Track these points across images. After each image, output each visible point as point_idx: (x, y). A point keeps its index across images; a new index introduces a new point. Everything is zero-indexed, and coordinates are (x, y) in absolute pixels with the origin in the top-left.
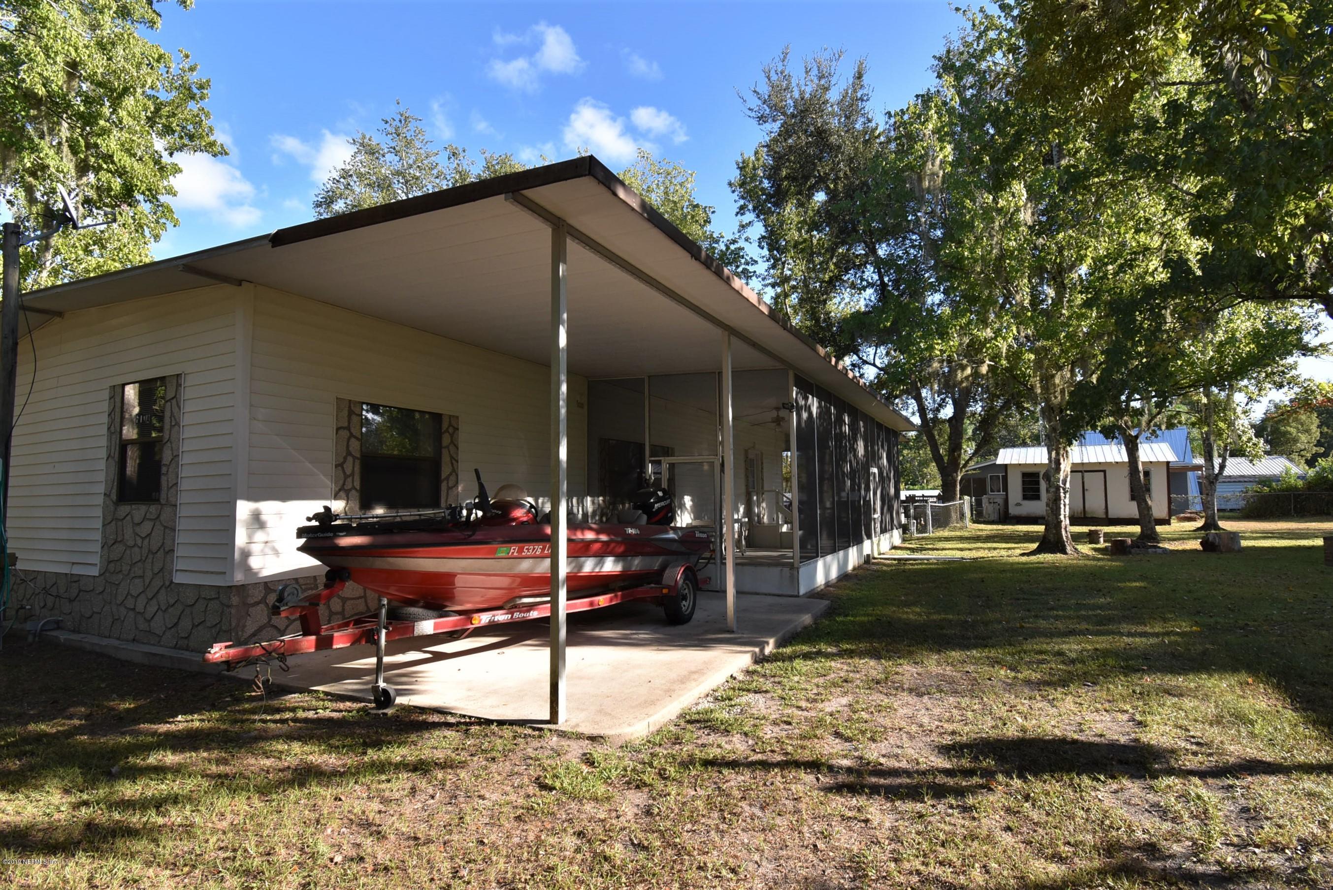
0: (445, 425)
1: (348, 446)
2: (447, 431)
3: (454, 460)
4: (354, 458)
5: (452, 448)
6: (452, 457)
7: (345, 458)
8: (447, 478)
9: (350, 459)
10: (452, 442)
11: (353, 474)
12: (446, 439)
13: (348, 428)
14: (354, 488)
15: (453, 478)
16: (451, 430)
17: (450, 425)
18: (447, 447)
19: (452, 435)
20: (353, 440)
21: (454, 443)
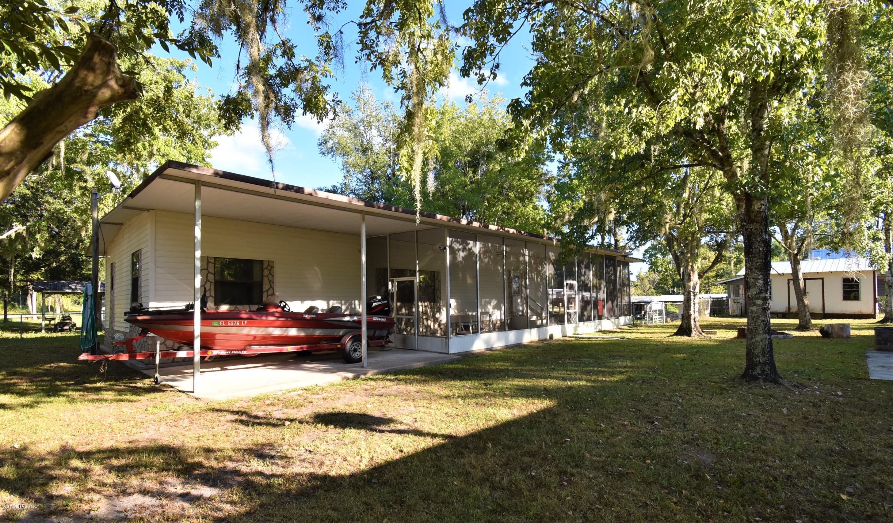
0: (265, 265)
1: (207, 277)
2: (267, 268)
3: (272, 283)
4: (211, 282)
5: (270, 276)
6: (270, 281)
7: (206, 283)
8: (267, 291)
9: (208, 283)
10: (270, 273)
11: (210, 290)
12: (266, 272)
13: (207, 269)
14: (211, 296)
15: (270, 292)
16: (269, 268)
17: (269, 265)
18: (267, 276)
19: (270, 271)
20: (210, 274)
21: (271, 274)
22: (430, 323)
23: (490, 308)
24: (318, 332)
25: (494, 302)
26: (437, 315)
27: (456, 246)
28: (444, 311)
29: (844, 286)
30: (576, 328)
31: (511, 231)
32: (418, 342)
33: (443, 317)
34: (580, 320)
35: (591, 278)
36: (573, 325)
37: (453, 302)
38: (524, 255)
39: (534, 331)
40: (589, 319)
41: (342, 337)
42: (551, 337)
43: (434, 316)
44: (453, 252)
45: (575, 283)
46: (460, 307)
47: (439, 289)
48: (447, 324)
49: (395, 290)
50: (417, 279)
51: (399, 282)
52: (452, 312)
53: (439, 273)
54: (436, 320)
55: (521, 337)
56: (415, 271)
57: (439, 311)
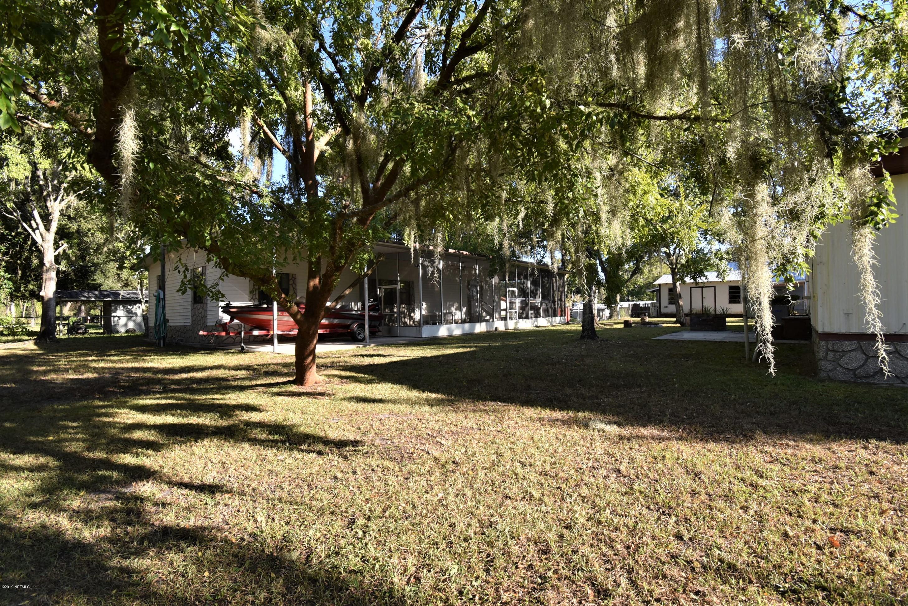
0: (290, 277)
2: (291, 279)
6: (294, 288)
12: (291, 282)
16: (293, 279)
17: (293, 277)
18: (292, 284)
19: (293, 281)
21: (294, 283)
22: (407, 320)
23: (453, 310)
24: (336, 321)
25: (456, 305)
26: (412, 315)
27: (426, 263)
28: (417, 312)
29: (730, 293)
30: (516, 323)
31: (465, 253)
32: (399, 331)
33: (417, 316)
34: (520, 318)
35: (529, 286)
36: (514, 321)
37: (424, 305)
38: (475, 270)
39: (483, 324)
40: (527, 317)
41: (350, 325)
42: (496, 329)
43: (409, 315)
44: (425, 268)
45: (516, 290)
46: (429, 308)
47: (413, 295)
48: (420, 320)
49: (382, 294)
50: (399, 286)
51: (385, 289)
52: (424, 313)
53: (413, 282)
54: (411, 318)
55: (474, 328)
56: (397, 281)
57: (413, 311)
